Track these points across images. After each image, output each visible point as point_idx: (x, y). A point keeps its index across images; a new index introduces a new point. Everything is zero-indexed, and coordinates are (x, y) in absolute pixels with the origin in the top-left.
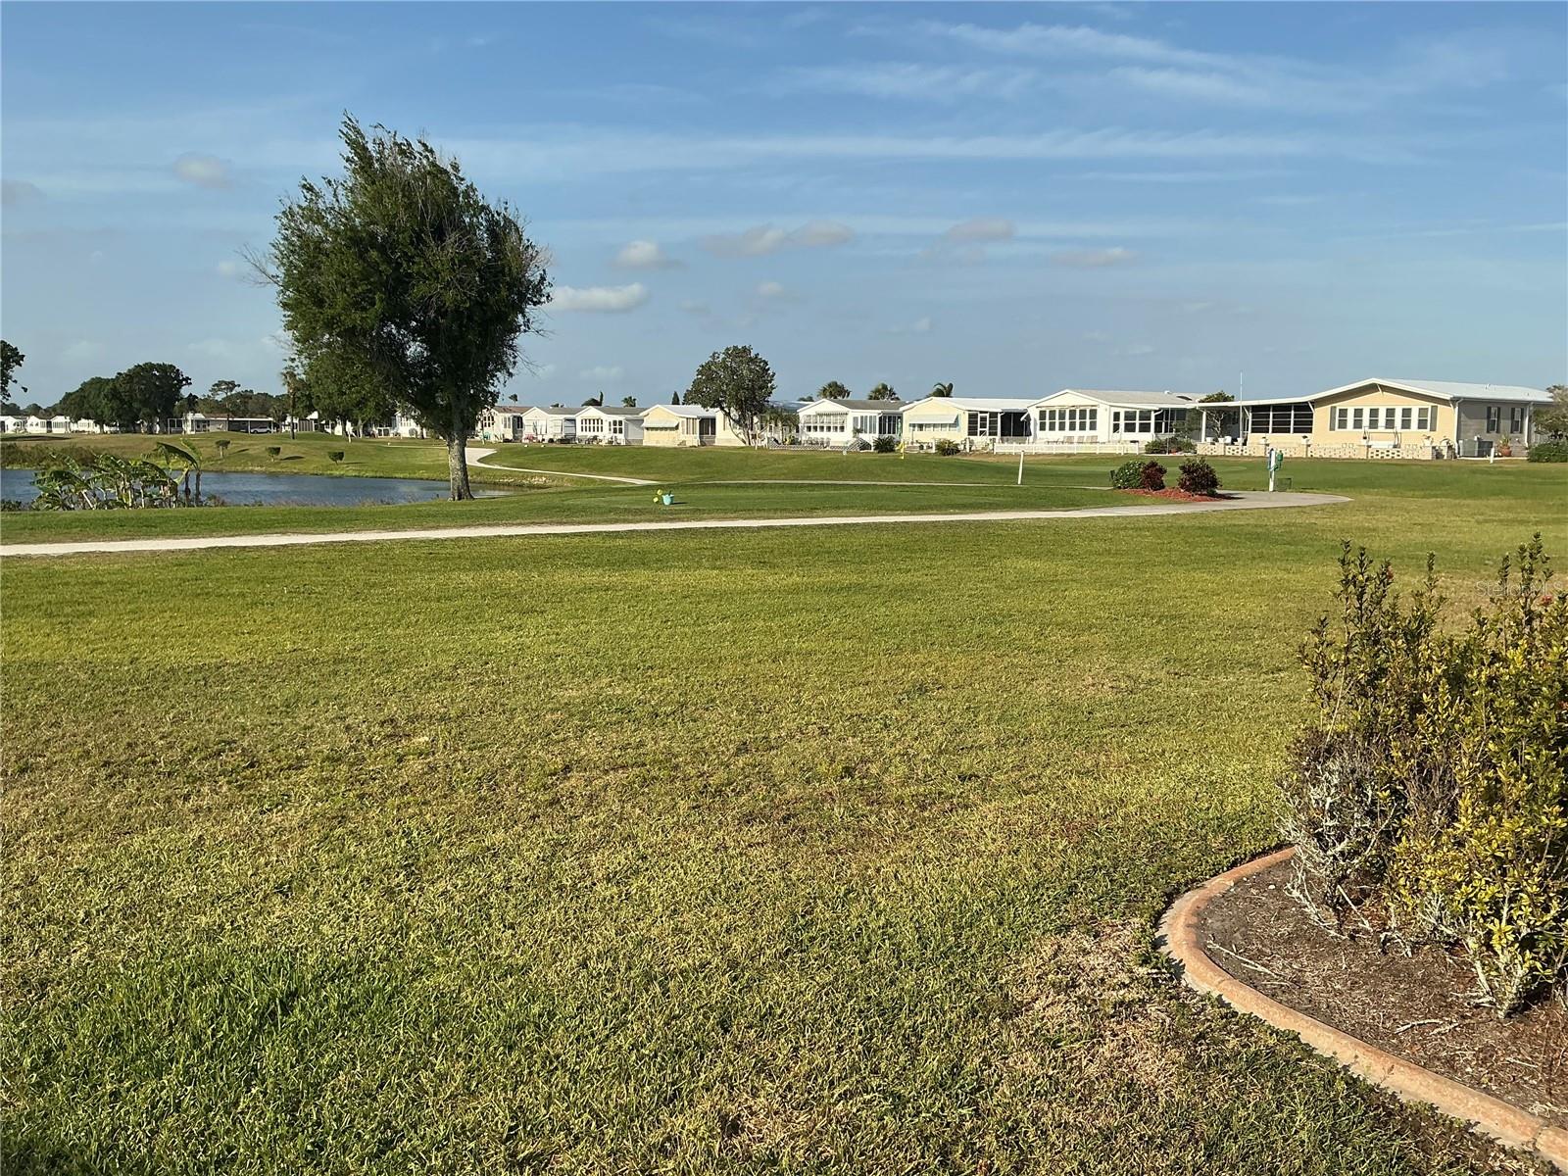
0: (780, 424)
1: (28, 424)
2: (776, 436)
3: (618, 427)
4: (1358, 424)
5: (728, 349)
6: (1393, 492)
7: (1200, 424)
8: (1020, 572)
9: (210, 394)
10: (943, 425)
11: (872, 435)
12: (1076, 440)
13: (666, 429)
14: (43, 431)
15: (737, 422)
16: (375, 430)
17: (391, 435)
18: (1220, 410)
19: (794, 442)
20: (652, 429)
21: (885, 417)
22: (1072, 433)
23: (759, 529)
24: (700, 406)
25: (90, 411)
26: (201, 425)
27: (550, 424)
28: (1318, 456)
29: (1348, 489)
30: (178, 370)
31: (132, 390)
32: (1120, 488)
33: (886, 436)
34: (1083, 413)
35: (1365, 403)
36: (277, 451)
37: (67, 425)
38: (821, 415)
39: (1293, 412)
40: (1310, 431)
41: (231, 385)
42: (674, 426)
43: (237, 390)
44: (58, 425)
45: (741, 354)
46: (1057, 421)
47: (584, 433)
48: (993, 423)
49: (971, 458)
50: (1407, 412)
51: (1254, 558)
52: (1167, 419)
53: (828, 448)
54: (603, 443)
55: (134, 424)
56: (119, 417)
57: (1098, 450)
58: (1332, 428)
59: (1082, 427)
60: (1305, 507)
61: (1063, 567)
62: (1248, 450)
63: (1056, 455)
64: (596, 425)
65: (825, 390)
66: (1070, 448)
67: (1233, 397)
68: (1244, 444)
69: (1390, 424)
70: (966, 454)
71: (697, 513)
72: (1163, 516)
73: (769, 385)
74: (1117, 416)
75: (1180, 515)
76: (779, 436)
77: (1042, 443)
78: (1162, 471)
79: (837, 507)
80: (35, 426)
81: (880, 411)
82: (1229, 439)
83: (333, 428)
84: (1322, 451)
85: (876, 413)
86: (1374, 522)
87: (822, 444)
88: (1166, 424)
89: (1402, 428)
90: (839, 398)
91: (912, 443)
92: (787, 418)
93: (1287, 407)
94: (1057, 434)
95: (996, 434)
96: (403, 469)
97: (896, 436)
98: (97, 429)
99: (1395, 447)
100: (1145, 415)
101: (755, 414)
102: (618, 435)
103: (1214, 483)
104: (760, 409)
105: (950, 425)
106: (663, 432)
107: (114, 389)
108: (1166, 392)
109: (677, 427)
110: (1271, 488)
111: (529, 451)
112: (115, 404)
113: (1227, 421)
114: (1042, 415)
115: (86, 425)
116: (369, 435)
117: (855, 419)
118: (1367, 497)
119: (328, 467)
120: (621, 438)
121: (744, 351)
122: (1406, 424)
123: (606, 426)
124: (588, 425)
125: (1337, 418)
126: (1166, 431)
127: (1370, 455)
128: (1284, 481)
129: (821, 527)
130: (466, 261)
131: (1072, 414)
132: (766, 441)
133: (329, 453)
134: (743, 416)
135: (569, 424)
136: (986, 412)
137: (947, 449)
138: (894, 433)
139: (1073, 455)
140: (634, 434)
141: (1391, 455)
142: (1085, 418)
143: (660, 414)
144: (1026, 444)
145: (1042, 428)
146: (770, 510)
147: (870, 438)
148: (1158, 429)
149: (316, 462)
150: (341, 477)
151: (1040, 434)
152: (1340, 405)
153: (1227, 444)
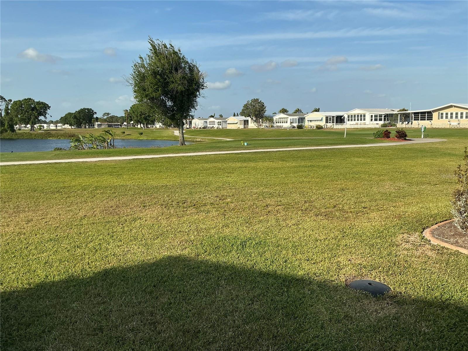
0: (268, 121)
1: (51, 126)
2: (267, 125)
3: (220, 123)
4: (447, 117)
5: (252, 100)
6: (459, 138)
7: (398, 118)
8: (357, 161)
9: (102, 117)
10: (318, 120)
11: (296, 124)
12: (359, 124)
13: (234, 124)
14: (55, 128)
15: (255, 121)
16: (149, 126)
17: (154, 128)
18: (404, 114)
19: (272, 127)
20: (230, 124)
21: (300, 118)
22: (358, 122)
23: (276, 151)
24: (244, 117)
25: (68, 122)
26: (100, 125)
27: (200, 123)
28: (435, 127)
29: (445, 137)
30: (93, 110)
31: (80, 116)
32: (377, 138)
33: (300, 124)
34: (361, 116)
35: (449, 111)
36: (124, 132)
37: (61, 126)
38: (280, 118)
39: (426, 114)
40: (432, 120)
41: (108, 114)
42: (236, 123)
43: (110, 115)
44: (59, 126)
45: (256, 101)
46: (353, 118)
47: (210, 126)
48: (333, 120)
49: (327, 130)
50: (462, 114)
51: (423, 157)
52: (387, 117)
53: (282, 128)
54: (215, 128)
55: (81, 126)
56: (77, 124)
57: (366, 127)
58: (439, 119)
59: (361, 120)
60: (434, 142)
61: (369, 160)
62: (413, 126)
63: (353, 128)
64: (213, 123)
65: (281, 111)
66: (357, 126)
67: (408, 110)
68: (412, 124)
69: (457, 117)
70: (325, 129)
71: (255, 148)
72: (392, 146)
73: (265, 110)
74: (372, 116)
75: (397, 145)
76: (268, 125)
77: (348, 125)
78: (390, 133)
79: (295, 145)
80: (52, 127)
81: (298, 117)
82: (407, 123)
83: (137, 126)
84: (436, 126)
85: (297, 117)
86: (455, 146)
87: (281, 127)
88: (387, 118)
89: (461, 118)
90: (285, 113)
91: (308, 126)
92: (270, 119)
93: (425, 113)
94: (353, 122)
95: (334, 123)
96: (160, 137)
97: (303, 124)
98: (70, 127)
99: (458, 124)
100: (381, 116)
101: (260, 119)
102: (220, 126)
103: (406, 136)
104: (262, 117)
105: (320, 120)
106: (233, 125)
107: (75, 116)
108: (387, 109)
109: (237, 123)
110: (422, 137)
111: (195, 131)
112: (75, 120)
113: (406, 117)
114: (349, 116)
115: (67, 126)
116: (148, 127)
117: (291, 119)
118: (452, 139)
119: (138, 137)
120: (220, 127)
121: (257, 100)
122: (462, 117)
123: (216, 123)
124: (211, 123)
125: (440, 116)
126: (387, 120)
127: (451, 127)
128: (426, 135)
129: (294, 150)
130: (184, 78)
131: (358, 116)
132: (264, 126)
133: (139, 133)
134: (257, 119)
135: (205, 123)
136: (331, 116)
137: (319, 127)
138: (302, 123)
139: (358, 128)
140: (224, 125)
141: (457, 127)
142: (362, 117)
143: (232, 119)
144: (344, 126)
145: (349, 120)
146: (275, 146)
147: (295, 125)
148: (385, 120)
149: (135, 136)
150: (142, 140)
151: (348, 122)
152: (441, 112)
153: (406, 124)
